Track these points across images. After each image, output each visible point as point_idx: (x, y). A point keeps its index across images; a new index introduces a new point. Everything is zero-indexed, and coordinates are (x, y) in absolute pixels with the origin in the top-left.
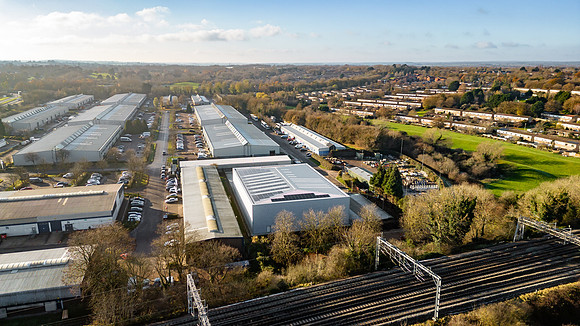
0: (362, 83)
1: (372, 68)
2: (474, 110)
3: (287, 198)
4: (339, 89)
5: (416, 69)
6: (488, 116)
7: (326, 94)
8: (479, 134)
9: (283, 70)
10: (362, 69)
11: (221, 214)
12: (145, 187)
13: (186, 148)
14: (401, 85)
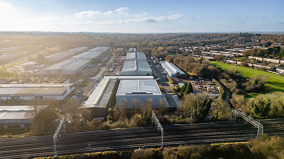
0: (217, 43)
1: (227, 35)
2: (271, 58)
3: (133, 93)
4: (204, 46)
5: (253, 35)
6: (277, 61)
7: (195, 48)
8: (265, 70)
9: (181, 36)
10: (222, 35)
11: (104, 98)
12: (86, 86)
13: (113, 71)
14: (239, 43)
